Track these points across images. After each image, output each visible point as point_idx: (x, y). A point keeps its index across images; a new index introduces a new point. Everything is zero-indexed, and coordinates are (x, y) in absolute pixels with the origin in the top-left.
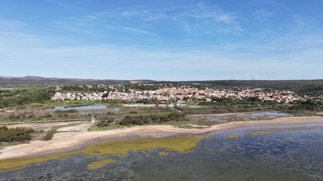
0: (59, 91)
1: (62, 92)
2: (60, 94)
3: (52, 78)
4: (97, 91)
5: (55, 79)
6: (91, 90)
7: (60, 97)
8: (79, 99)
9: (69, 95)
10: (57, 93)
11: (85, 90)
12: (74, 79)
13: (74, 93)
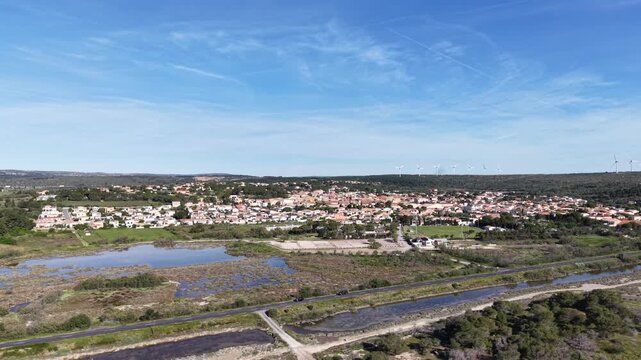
0: (50, 202)
1: (60, 207)
2: (54, 211)
3: (10, 171)
4: (150, 201)
5: (17, 172)
6: (135, 198)
7: (60, 221)
8: (116, 224)
9: (81, 212)
10: (47, 208)
11: (120, 199)
12: (62, 173)
13: (96, 208)
